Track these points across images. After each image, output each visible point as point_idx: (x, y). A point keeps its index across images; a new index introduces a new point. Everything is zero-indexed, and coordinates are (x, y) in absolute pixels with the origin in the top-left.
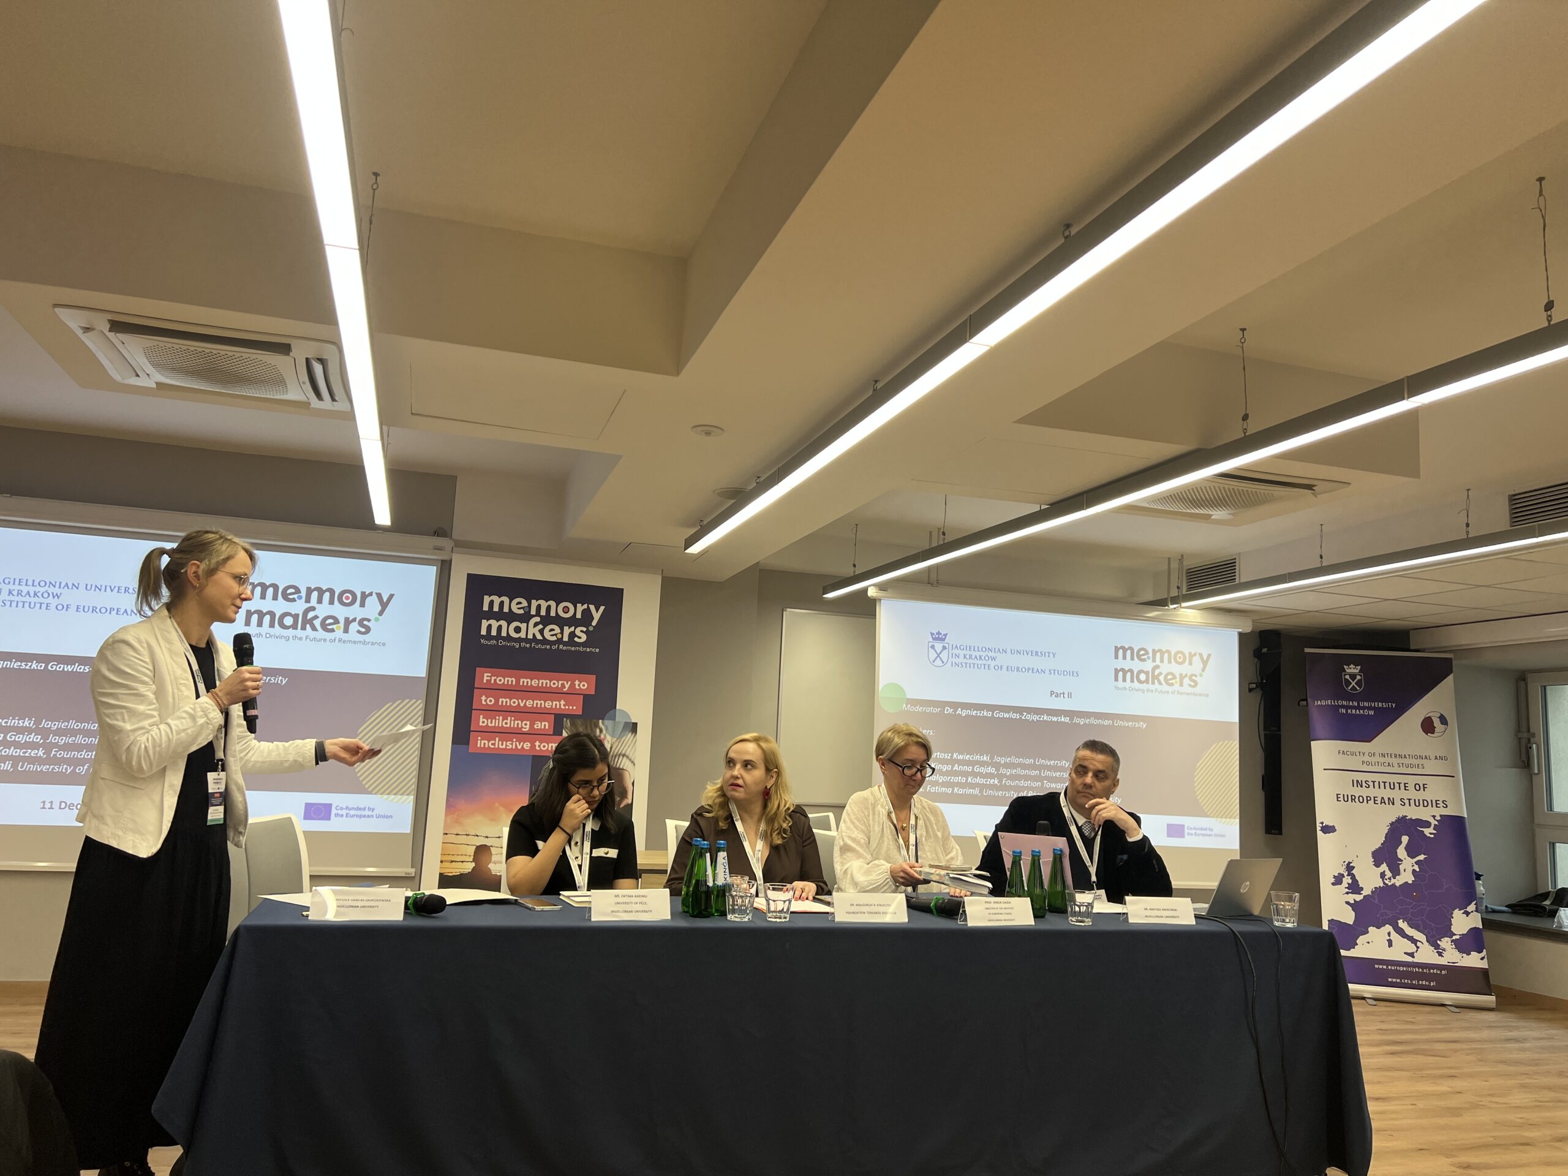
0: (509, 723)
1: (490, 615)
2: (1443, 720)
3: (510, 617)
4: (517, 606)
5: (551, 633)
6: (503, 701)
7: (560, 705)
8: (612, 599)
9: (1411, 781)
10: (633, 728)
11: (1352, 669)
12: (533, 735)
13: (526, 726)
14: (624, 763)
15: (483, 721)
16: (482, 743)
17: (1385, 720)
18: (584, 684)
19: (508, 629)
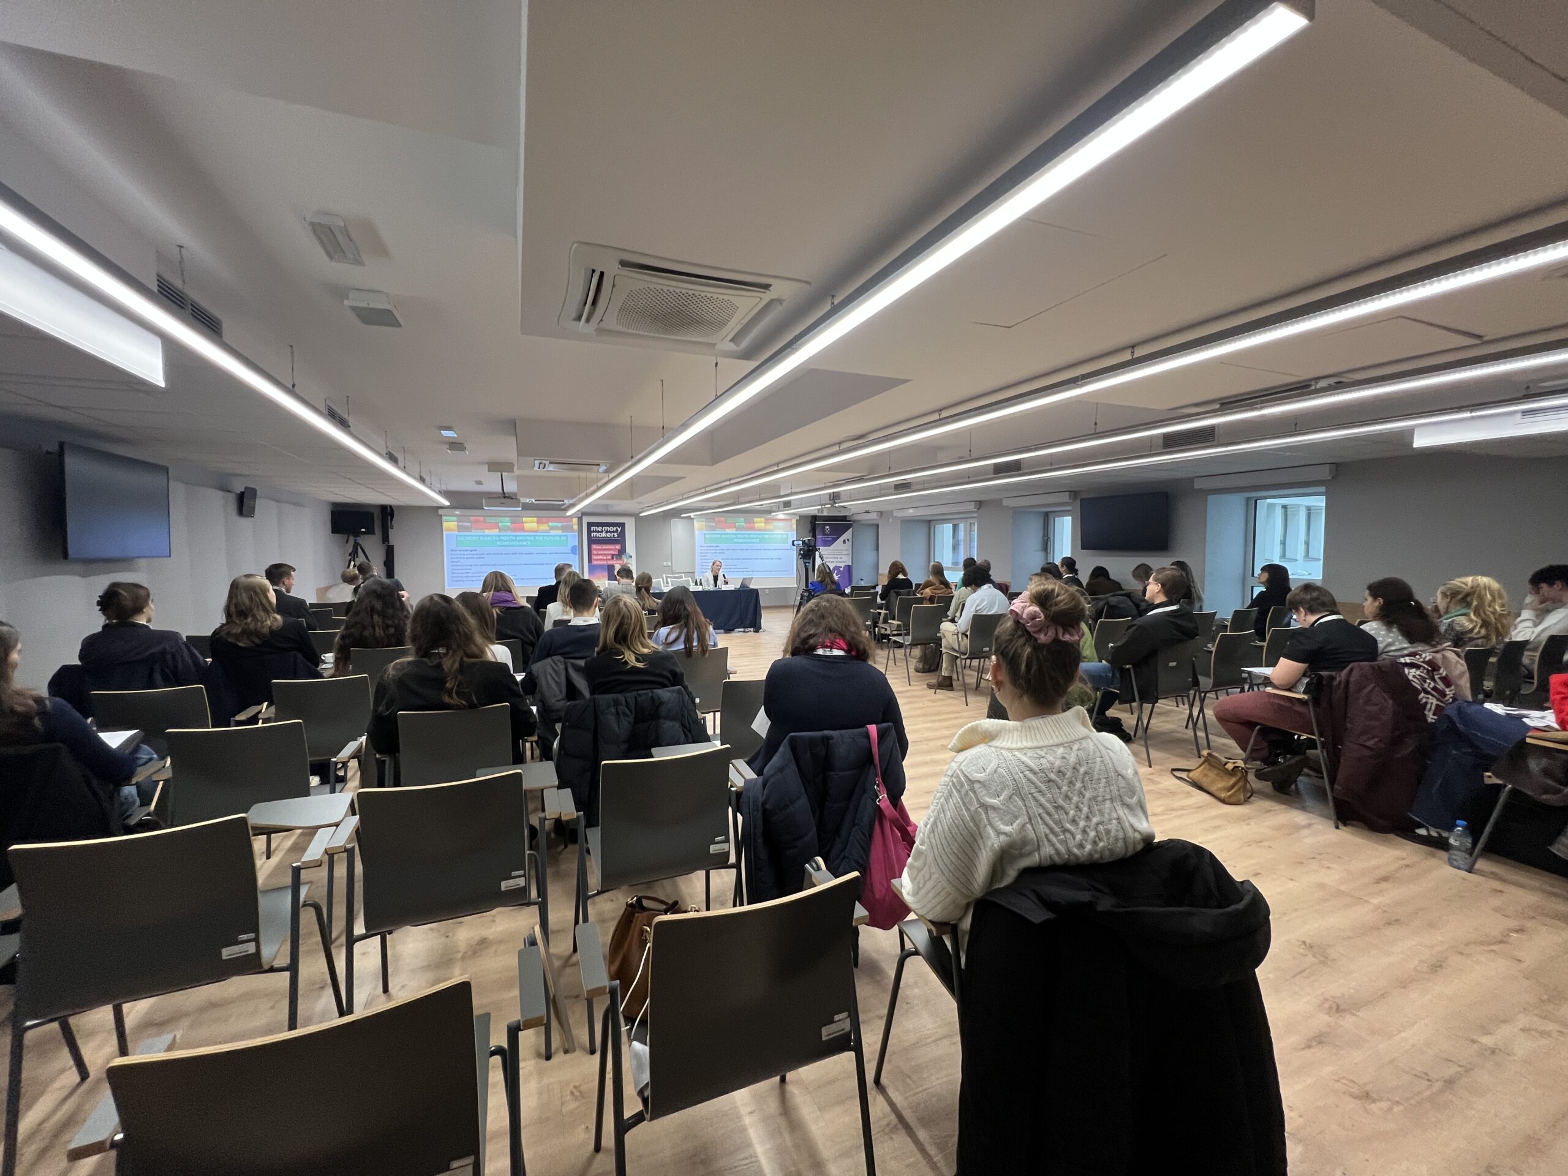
0: (601, 557)
1: (593, 532)
2: (848, 540)
3: (598, 532)
4: (600, 529)
5: (609, 535)
6: (599, 552)
7: (613, 552)
8: (622, 525)
9: (839, 556)
10: (631, 557)
11: (827, 527)
12: (607, 560)
13: (605, 558)
14: (629, 565)
15: (595, 557)
16: (595, 563)
17: (834, 540)
18: (618, 547)
19: (598, 535)
